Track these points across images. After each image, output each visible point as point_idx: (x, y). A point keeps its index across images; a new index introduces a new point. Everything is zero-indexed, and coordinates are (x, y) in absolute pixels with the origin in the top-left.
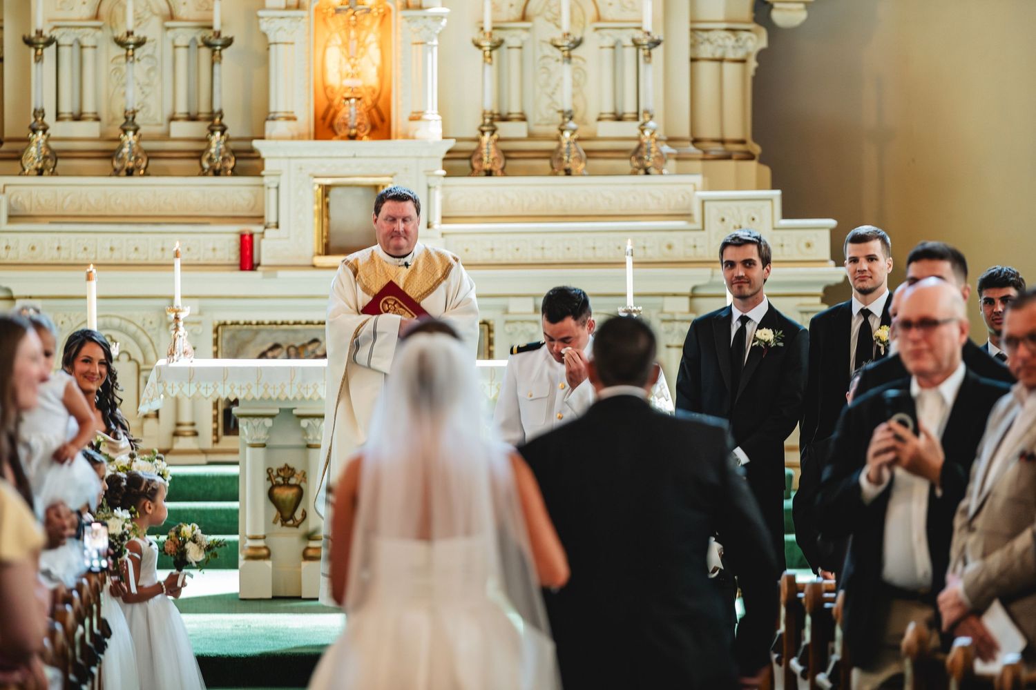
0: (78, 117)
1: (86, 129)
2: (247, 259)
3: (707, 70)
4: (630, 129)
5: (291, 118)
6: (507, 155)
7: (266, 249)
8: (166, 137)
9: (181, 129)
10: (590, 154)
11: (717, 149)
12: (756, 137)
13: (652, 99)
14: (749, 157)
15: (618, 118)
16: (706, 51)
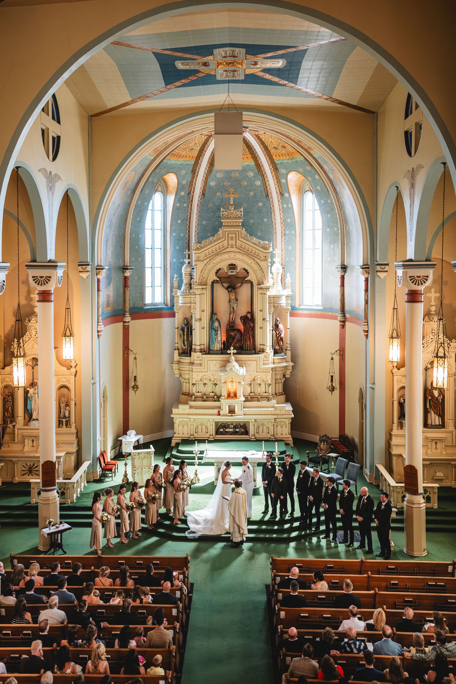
0: (198, 392)
1: (200, 394)
2: (219, 414)
3: (277, 385)
4: (267, 394)
5: (224, 396)
6: (251, 398)
7: (221, 413)
8: (209, 395)
9: (211, 394)
10: (262, 398)
11: (279, 394)
12: (283, 391)
13: (270, 391)
14: (282, 395)
15: (266, 393)
16: (277, 382)
